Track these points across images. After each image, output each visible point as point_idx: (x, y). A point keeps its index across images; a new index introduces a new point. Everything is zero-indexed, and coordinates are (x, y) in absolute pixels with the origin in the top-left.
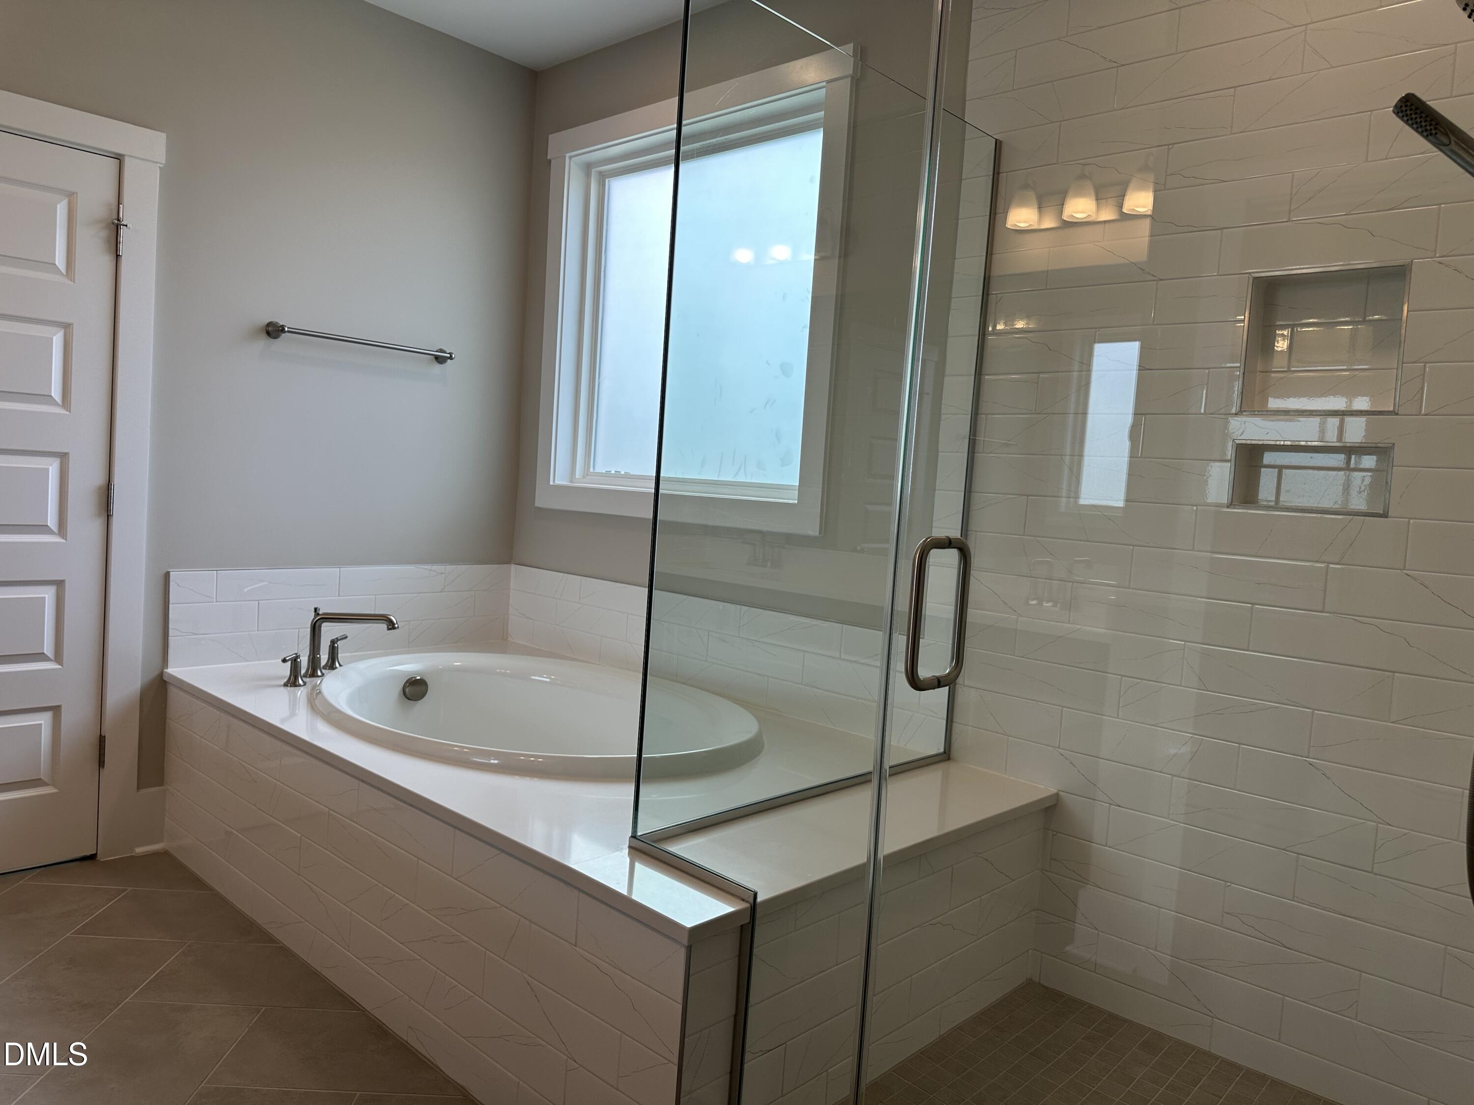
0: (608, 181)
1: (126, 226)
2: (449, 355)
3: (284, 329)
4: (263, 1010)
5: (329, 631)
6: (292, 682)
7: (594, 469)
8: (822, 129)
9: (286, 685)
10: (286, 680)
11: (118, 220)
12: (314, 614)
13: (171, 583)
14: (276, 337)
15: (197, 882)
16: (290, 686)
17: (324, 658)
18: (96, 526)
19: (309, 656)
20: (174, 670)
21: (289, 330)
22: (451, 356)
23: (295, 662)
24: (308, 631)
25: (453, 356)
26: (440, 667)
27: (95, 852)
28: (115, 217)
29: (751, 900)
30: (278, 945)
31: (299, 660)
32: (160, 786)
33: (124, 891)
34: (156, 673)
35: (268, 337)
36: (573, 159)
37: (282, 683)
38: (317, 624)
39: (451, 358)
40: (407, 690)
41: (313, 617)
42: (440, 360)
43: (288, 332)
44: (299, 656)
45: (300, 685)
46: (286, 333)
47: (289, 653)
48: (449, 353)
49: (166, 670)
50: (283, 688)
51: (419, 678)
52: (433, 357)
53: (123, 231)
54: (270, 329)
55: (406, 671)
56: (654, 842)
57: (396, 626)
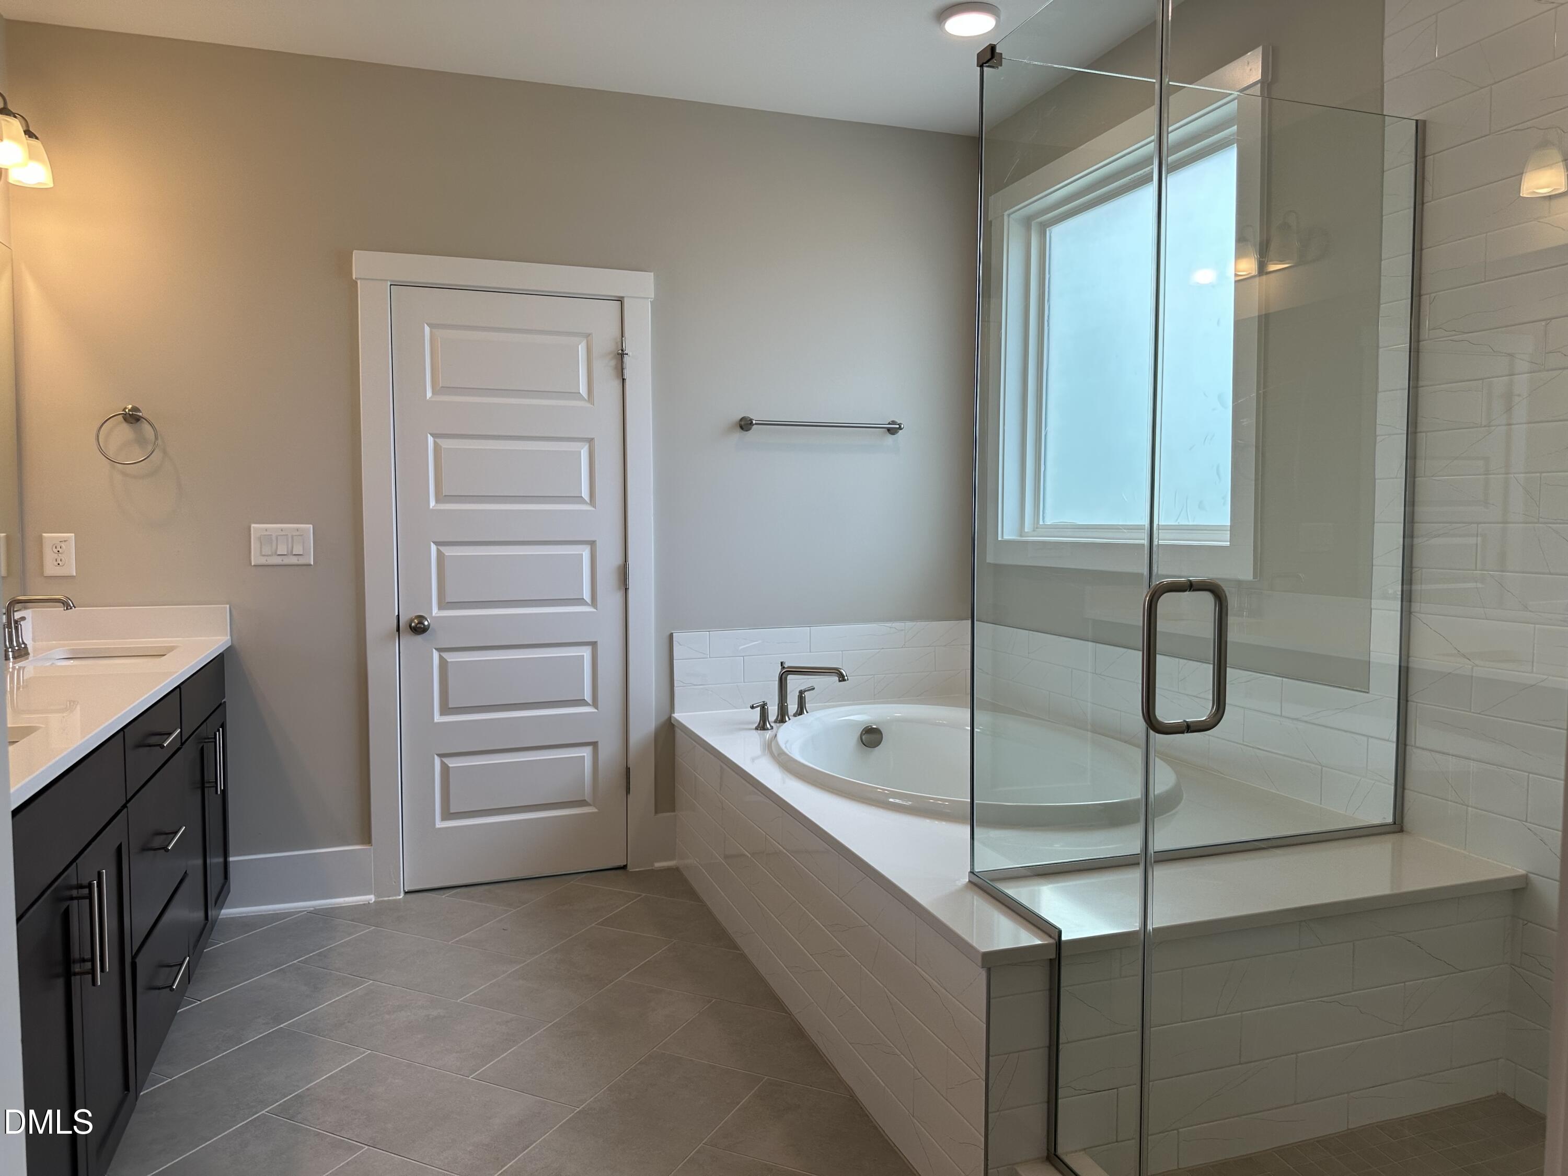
0: (1049, 230)
1: (627, 354)
2: (898, 426)
3: (752, 422)
4: (713, 1001)
5: (795, 683)
6: (762, 725)
7: (1044, 522)
8: (1236, 145)
9: (756, 729)
10: (757, 725)
11: (622, 350)
12: (780, 667)
13: (674, 642)
14: (748, 430)
15: (692, 894)
16: (760, 730)
17: (792, 707)
18: (618, 596)
19: (778, 704)
20: (677, 715)
21: (757, 422)
22: (900, 426)
23: (763, 708)
24: (776, 683)
25: (902, 426)
26: (889, 718)
27: (626, 864)
28: (620, 348)
29: (1057, 938)
30: (739, 952)
31: (766, 707)
32: (672, 812)
33: (640, 895)
34: (666, 717)
35: (741, 430)
36: (1012, 216)
37: (754, 727)
38: (783, 676)
39: (900, 428)
40: (863, 737)
41: (780, 670)
42: (892, 431)
43: (756, 424)
44: (767, 703)
45: (768, 729)
46: (755, 426)
47: (758, 701)
48: (898, 425)
49: (673, 715)
50: (754, 731)
51: (875, 727)
52: (886, 430)
53: (626, 358)
54: (743, 423)
55: (863, 721)
56: (992, 880)
57: (846, 678)
